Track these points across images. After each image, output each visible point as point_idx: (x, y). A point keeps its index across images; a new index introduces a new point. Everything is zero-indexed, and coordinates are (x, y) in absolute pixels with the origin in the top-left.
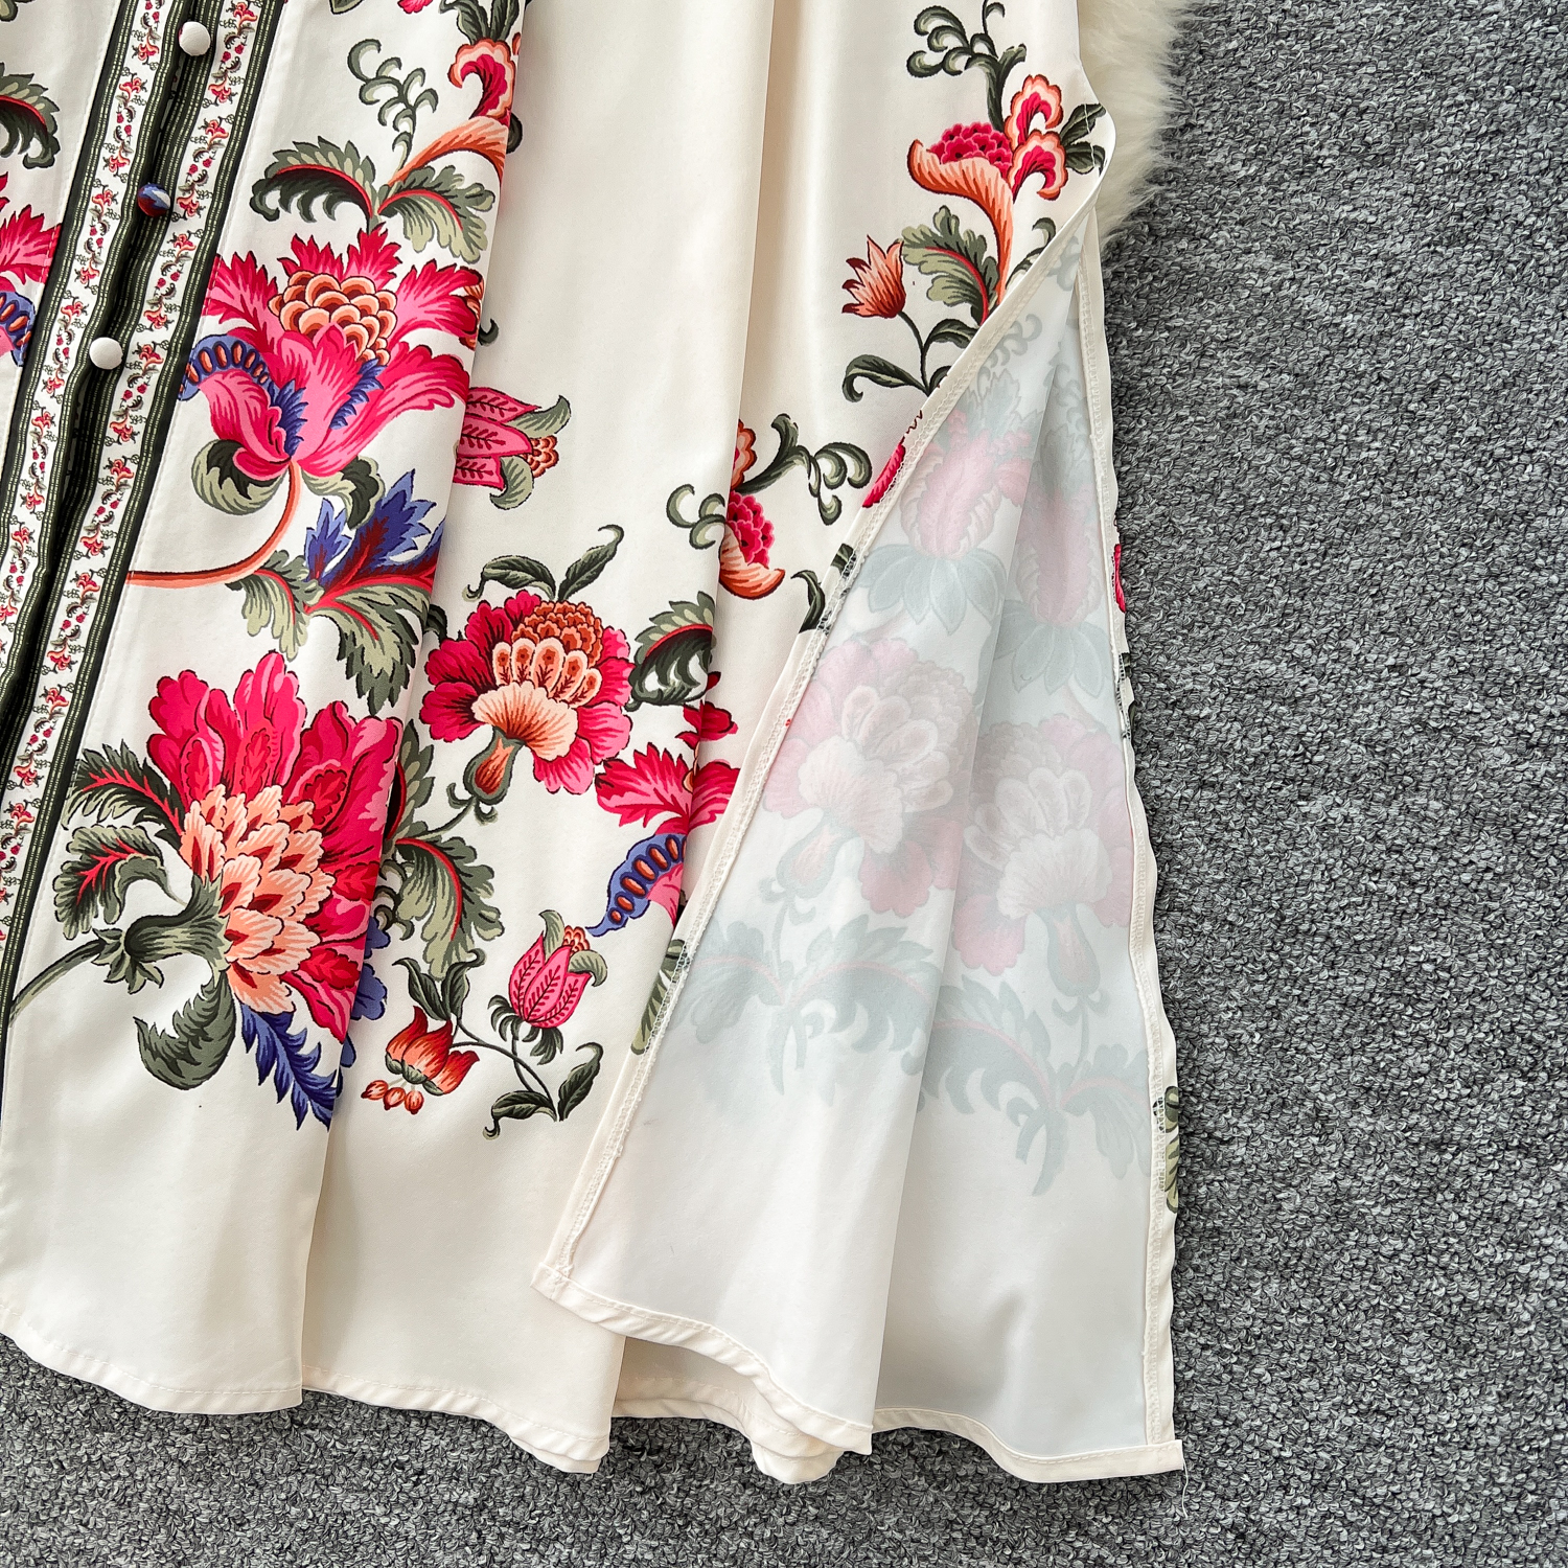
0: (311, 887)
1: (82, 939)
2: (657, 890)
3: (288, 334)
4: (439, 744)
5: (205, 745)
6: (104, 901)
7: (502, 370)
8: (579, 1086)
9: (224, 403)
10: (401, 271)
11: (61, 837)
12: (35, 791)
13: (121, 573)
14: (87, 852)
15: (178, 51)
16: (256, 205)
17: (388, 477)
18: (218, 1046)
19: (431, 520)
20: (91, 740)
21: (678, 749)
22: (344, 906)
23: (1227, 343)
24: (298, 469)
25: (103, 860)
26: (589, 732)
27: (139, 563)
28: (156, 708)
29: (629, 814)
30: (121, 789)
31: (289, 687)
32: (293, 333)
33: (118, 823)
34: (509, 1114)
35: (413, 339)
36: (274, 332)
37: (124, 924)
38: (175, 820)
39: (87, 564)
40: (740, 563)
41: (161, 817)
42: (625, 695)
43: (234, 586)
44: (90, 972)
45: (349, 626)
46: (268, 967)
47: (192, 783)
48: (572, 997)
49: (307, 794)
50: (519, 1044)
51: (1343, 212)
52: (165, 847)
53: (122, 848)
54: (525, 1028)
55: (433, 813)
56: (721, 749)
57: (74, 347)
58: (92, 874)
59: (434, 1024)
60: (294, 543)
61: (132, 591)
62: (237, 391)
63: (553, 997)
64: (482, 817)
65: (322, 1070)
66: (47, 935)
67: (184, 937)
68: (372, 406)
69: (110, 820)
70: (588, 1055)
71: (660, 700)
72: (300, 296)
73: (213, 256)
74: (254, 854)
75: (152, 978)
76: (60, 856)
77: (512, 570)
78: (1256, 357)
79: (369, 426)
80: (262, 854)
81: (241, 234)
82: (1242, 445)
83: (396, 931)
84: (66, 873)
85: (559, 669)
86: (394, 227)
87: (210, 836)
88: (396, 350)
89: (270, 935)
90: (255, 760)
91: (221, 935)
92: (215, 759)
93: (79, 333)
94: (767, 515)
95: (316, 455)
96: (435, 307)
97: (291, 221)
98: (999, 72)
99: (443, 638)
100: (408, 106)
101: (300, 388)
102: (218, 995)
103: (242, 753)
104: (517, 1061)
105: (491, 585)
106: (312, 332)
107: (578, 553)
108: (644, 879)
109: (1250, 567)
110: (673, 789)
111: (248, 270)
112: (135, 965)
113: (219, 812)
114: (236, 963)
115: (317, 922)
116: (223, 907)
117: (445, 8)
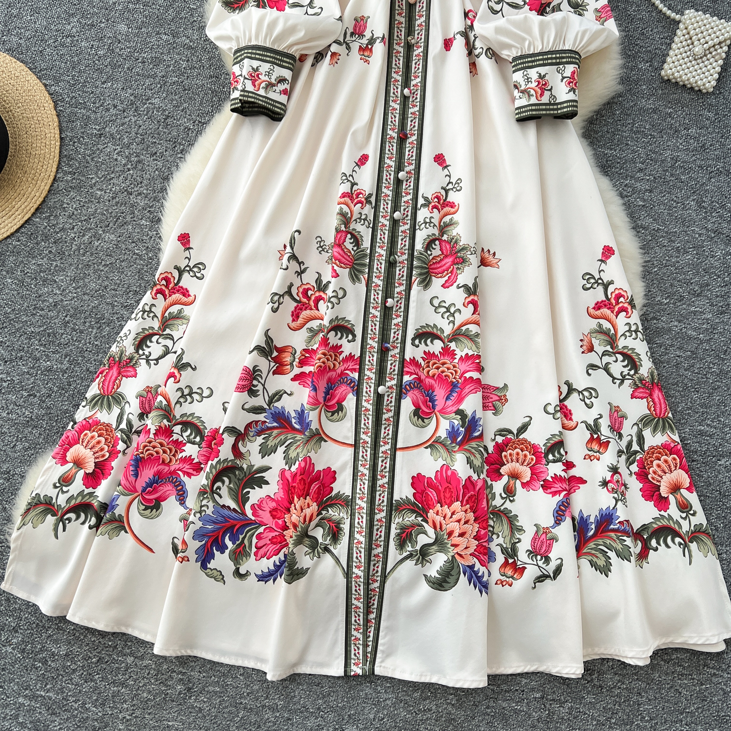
0: (473, 528)
1: (405, 554)
2: (567, 513)
3: (427, 377)
4: (494, 483)
5: (429, 493)
6: (410, 542)
7: (490, 378)
8: (558, 571)
9: (415, 399)
10: (457, 357)
11: (393, 526)
12: (383, 514)
13: (394, 449)
14: (401, 529)
15: (386, 307)
16: (413, 344)
17: (469, 413)
18: (455, 577)
19: (481, 423)
20: (396, 497)
21: (563, 474)
22: (483, 532)
23: (672, 346)
24: (438, 414)
25: (407, 531)
26: (535, 474)
28: (413, 485)
29: (554, 494)
30: (409, 509)
31: (454, 473)
32: (428, 376)
33: (410, 519)
34: (538, 582)
35: (468, 375)
36: (423, 377)
37: (418, 548)
38: (425, 516)
39: (385, 448)
40: (566, 422)
41: (421, 516)
42: (544, 461)
43: (426, 448)
44: (410, 564)
45: (468, 455)
46: (467, 552)
47: (428, 505)
48: (550, 546)
49: (467, 503)
50: (538, 562)
51: (693, 309)
52: (424, 523)
53: (413, 526)
54: (539, 557)
55: (497, 502)
57: (372, 389)
58: (404, 535)
59: (511, 561)
61: (398, 453)
62: (417, 394)
63: (544, 547)
64: (511, 501)
65: (485, 579)
66: (394, 554)
67: (436, 548)
68: (460, 394)
69: (407, 519)
70: (559, 561)
71: (554, 461)
72: (428, 366)
73: (404, 359)
74: (456, 521)
75: (428, 562)
76: (394, 532)
77: (502, 432)
78: (680, 348)
79: (460, 400)
80: (459, 521)
81: (410, 352)
83: (494, 537)
84: (397, 536)
85: (521, 457)
87: (438, 519)
88: (463, 379)
89: (465, 543)
90: (448, 495)
91: (449, 546)
92: (434, 497)
93: (373, 386)
94: (569, 407)
95: (443, 409)
96: (471, 366)
97: (423, 347)
98: (606, 286)
99: (488, 453)
100: (451, 313)
101: (433, 392)
102: (453, 563)
103: (442, 494)
104: (539, 567)
105: (497, 437)
106: (434, 376)
107: (519, 425)
108: (563, 511)
110: (565, 485)
111: (413, 361)
112: (423, 558)
113: (440, 511)
114: (457, 553)
115: (477, 537)
116: (448, 538)
117: (458, 287)
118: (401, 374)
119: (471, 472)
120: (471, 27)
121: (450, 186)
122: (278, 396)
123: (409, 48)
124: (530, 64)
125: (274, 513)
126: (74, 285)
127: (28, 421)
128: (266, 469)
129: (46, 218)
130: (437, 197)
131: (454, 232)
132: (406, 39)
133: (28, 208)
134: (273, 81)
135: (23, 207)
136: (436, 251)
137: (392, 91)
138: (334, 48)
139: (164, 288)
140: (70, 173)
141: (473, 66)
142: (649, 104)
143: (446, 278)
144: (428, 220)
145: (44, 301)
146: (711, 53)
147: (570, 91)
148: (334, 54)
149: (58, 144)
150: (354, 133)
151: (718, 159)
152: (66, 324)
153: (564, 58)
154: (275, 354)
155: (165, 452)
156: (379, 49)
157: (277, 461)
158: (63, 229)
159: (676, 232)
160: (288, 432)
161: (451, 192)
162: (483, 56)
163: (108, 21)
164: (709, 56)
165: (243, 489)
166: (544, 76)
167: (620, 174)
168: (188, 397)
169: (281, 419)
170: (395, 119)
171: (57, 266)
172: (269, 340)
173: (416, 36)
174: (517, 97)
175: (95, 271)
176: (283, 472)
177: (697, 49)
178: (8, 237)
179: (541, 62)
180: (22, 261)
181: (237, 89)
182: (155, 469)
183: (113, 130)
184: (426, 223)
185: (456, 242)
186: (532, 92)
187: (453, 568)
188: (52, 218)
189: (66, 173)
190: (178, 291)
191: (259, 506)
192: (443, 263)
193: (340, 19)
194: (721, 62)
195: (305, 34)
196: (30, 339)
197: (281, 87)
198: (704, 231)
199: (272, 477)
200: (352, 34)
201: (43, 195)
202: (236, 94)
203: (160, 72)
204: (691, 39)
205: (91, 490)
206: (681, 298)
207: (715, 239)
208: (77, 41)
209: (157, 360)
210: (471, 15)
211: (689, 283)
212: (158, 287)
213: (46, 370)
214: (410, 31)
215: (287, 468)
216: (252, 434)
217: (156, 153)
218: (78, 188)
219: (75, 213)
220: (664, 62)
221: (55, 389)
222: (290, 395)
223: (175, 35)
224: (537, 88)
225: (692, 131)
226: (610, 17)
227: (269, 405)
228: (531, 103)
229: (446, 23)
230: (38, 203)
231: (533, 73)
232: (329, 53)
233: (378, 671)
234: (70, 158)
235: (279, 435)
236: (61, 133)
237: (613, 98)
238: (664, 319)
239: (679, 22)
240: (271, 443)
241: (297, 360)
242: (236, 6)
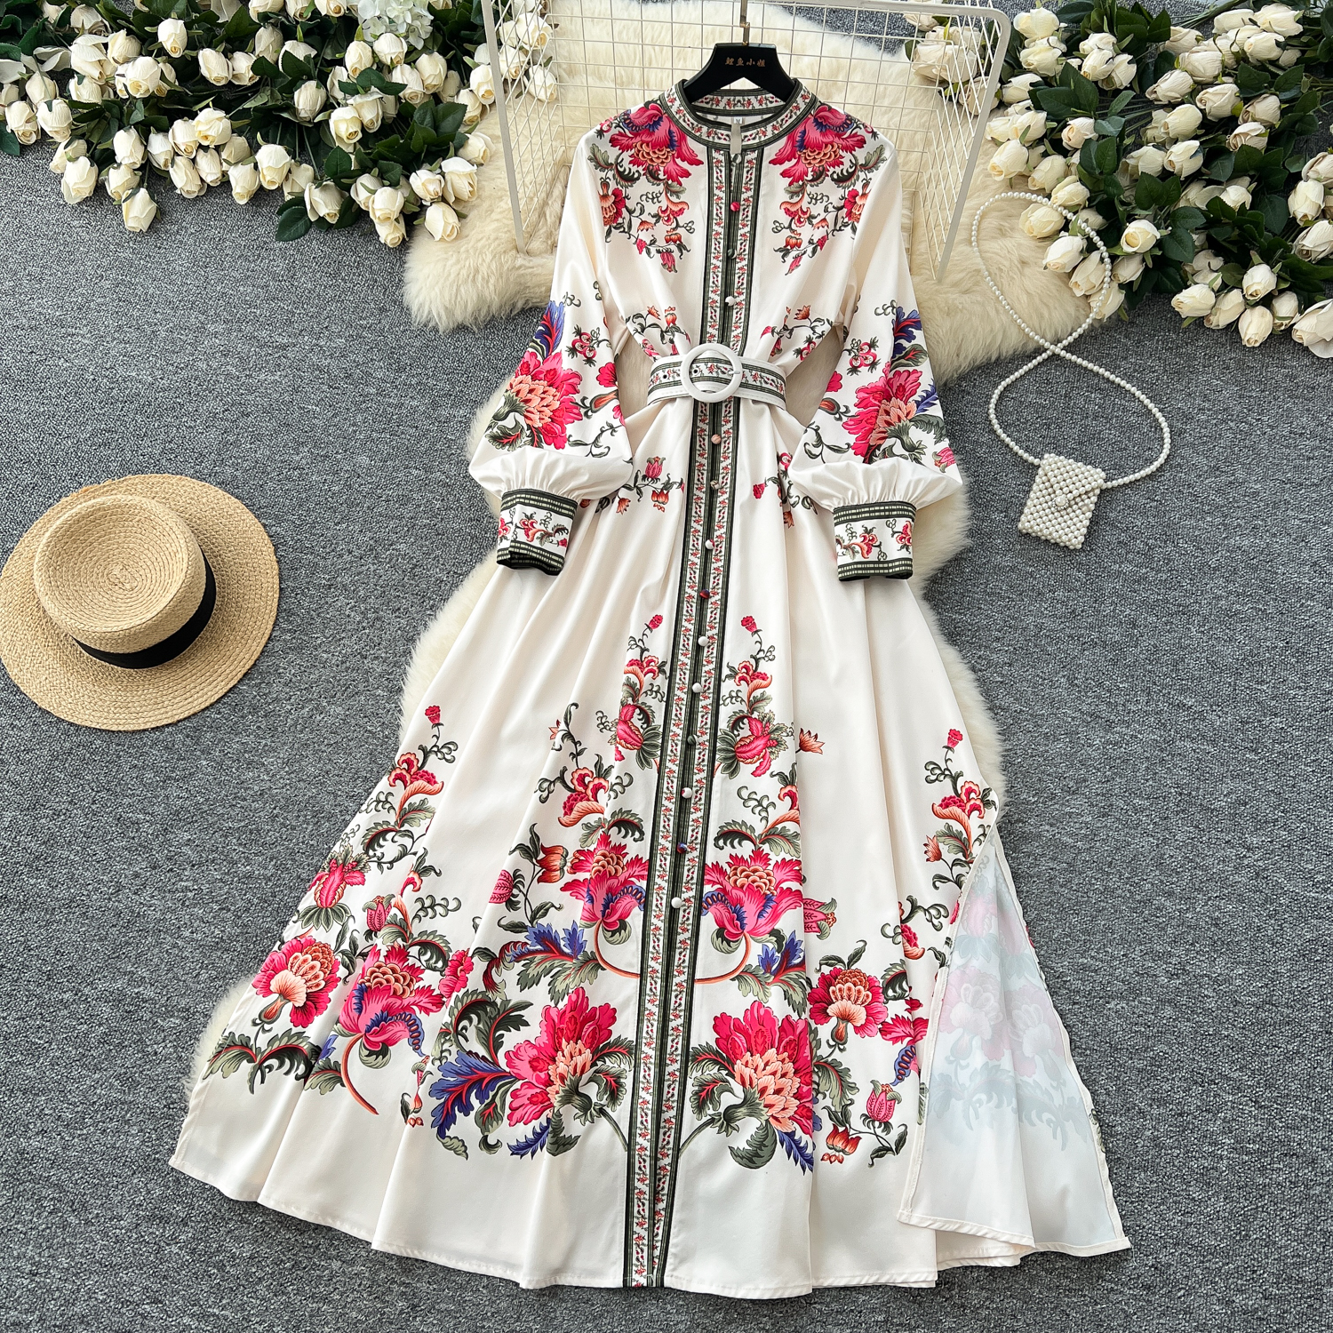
0: (792, 1084)
1: (704, 1119)
2: (911, 1065)
3: (733, 888)
4: (819, 1026)
5: (737, 1039)
6: (711, 1103)
7: (812, 891)
8: (901, 1141)
9: (718, 915)
10: (772, 863)
11: (690, 1082)
12: (677, 1066)
13: (692, 980)
14: (699, 1086)
15: (682, 797)
16: (716, 845)
17: (787, 934)
18: (770, 1148)
19: (802, 947)
20: (694, 1043)
21: (906, 1015)
22: (805, 1089)
23: (1043, 855)
24: (748, 935)
25: (708, 1087)
26: (871, 1014)
27: (697, 976)
28: (715, 1027)
29: (895, 1040)
30: (710, 1059)
31: (768, 1012)
32: (735, 887)
33: (712, 1073)
34: (877, 1157)
35: (785, 885)
36: (729, 888)
37: (722, 1110)
38: (731, 1069)
39: (679, 979)
40: (909, 948)
41: (726, 1068)
42: (882, 998)
43: (733, 979)
44: (711, 1131)
45: (786, 988)
46: (785, 1115)
47: (735, 1054)
48: (891, 1109)
49: (785, 1051)
50: (876, 1129)
51: (1067, 810)
52: (729, 1078)
53: (715, 1081)
54: (877, 1123)
55: (824, 1051)
56: (919, 1013)
57: (664, 902)
58: (704, 1094)
59: (841, 1129)
60: (753, 961)
61: (697, 986)
62: (723, 912)
63: (884, 1111)
64: (841, 1050)
65: (808, 1151)
66: (690, 1120)
67: (745, 1111)
68: (775, 911)
69: (708, 1072)
70: (902, 1129)
71: (895, 998)
72: (736, 874)
73: (704, 864)
74: (770, 1074)
75: (734, 1129)
76: (690, 1089)
77: (830, 960)
78: (1053, 859)
79: (776, 916)
80: (774, 1074)
81: (713, 856)
82: (1056, 888)
83: (820, 1097)
84: (694, 1095)
85: (854, 993)
86: (766, 848)
87: (748, 1072)
88: (779, 890)
89: (782, 1103)
90: (760, 1041)
91: (762, 1107)
92: (742, 1043)
93: (665, 897)
94: (913, 930)
95: (754, 929)
96: (789, 874)
97: (728, 849)
98: (954, 779)
99: (811, 988)
100: (763, 808)
101: (741, 907)
102: (767, 1129)
103: (753, 1040)
104: (878, 1136)
105: (823, 966)
106: (742, 886)
107: (852, 952)
108: (907, 1063)
109: (1069, 928)
110: (908, 1029)
111: (717, 867)
112: (728, 1125)
113: (750, 1062)
114: (772, 1116)
115: (797, 1096)
116: (761, 1096)
117: (772, 775)
118: (701, 883)
119: (789, 1010)
120: (785, 473)
121: (761, 654)
122: (543, 910)
123: (712, 494)
124: (854, 517)
125: (534, 1064)
126: (287, 769)
127: (217, 943)
128: (526, 1005)
129: (256, 685)
130: (745, 667)
131: (767, 708)
132: (708, 484)
133: (234, 673)
134: (550, 530)
135: (228, 671)
136: (745, 731)
137: (691, 543)
138: (623, 493)
139: (404, 773)
140: (289, 631)
141: (788, 517)
142: (1007, 561)
143: (757, 764)
144: (734, 694)
145: (246, 789)
146: (1076, 504)
147: (902, 548)
148: (622, 501)
149: (277, 595)
150: (646, 590)
151: (1092, 627)
152: (274, 818)
153: (894, 510)
154: (542, 856)
155: (397, 980)
156: (677, 496)
157: (539, 996)
158: (276, 700)
159: (1043, 715)
160: (554, 958)
161: (762, 662)
162: (800, 506)
163: (345, 451)
164: (1075, 507)
165: (495, 1031)
166: (871, 530)
167: (972, 643)
168: (429, 910)
169: (547, 941)
170: (694, 576)
171: (266, 745)
172: (535, 838)
173: (721, 480)
174: (840, 554)
175: (316, 752)
176: (547, 1010)
177: (1058, 499)
178: (207, 708)
179: (867, 515)
180: (222, 739)
181: (506, 538)
182: (385, 1002)
183: (347, 580)
184: (732, 697)
185: (769, 721)
186: (857, 548)
187: (767, 1135)
188: (263, 685)
189: (284, 631)
190: (422, 776)
191: (516, 1054)
192: (753, 746)
193: (631, 461)
194: (1089, 515)
195: (589, 478)
196: (226, 837)
197: (559, 537)
198: (1078, 714)
199: (533, 1016)
200: (644, 478)
201: (254, 658)
202: (506, 544)
203: (407, 512)
204: (1052, 487)
205: (300, 1029)
206: (1053, 797)
207: (1092, 724)
208: (307, 474)
209: (391, 863)
210: (784, 459)
211: (1061, 777)
212: (398, 771)
213: (245, 877)
214: (713, 474)
215: (553, 1004)
216: (508, 959)
217: (399, 609)
218: (299, 649)
219: (294, 680)
220: (1021, 513)
221: (256, 901)
222: (559, 909)
223: (428, 470)
224: (862, 544)
225: (1060, 594)
226: (952, 462)
227: (531, 922)
228: (856, 560)
229: (755, 467)
230: (247, 667)
231: (858, 527)
232: (617, 500)
233: (667, 1282)
234: (290, 613)
235: (543, 961)
236: (280, 583)
237: (962, 553)
238: (1032, 821)
239: (1039, 466)
240: (532, 972)
241: (569, 864)
242: (506, 441)
